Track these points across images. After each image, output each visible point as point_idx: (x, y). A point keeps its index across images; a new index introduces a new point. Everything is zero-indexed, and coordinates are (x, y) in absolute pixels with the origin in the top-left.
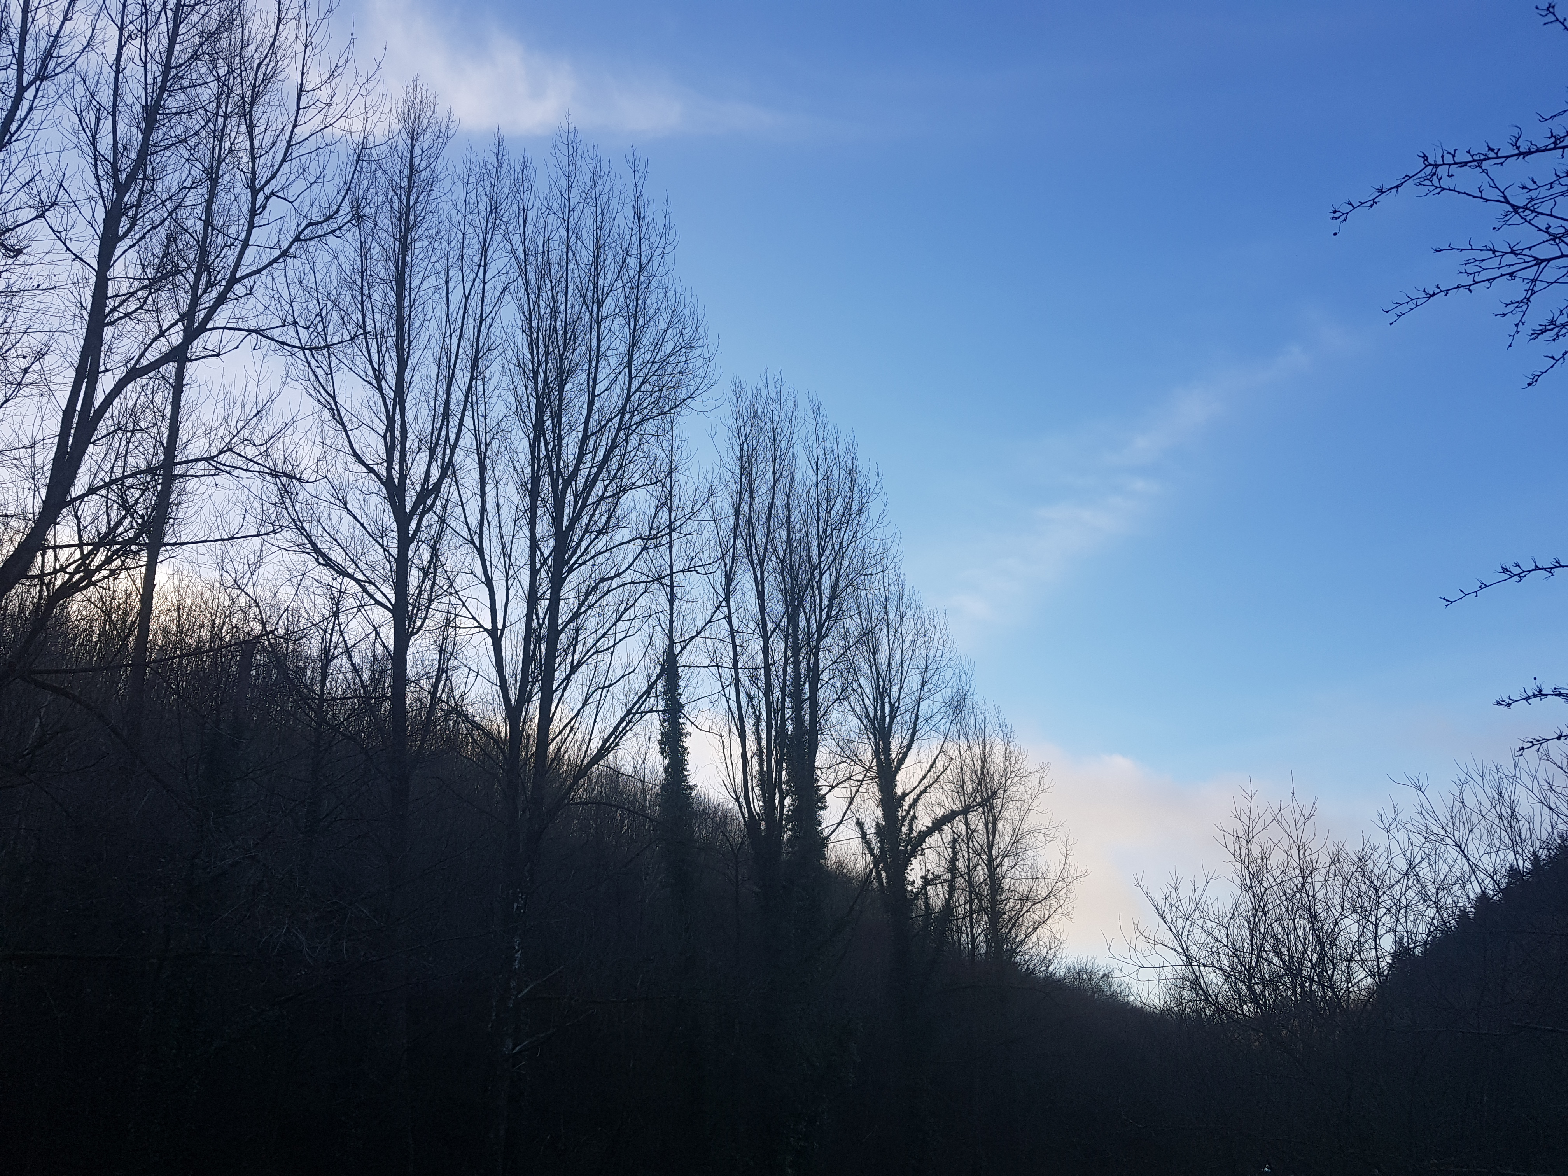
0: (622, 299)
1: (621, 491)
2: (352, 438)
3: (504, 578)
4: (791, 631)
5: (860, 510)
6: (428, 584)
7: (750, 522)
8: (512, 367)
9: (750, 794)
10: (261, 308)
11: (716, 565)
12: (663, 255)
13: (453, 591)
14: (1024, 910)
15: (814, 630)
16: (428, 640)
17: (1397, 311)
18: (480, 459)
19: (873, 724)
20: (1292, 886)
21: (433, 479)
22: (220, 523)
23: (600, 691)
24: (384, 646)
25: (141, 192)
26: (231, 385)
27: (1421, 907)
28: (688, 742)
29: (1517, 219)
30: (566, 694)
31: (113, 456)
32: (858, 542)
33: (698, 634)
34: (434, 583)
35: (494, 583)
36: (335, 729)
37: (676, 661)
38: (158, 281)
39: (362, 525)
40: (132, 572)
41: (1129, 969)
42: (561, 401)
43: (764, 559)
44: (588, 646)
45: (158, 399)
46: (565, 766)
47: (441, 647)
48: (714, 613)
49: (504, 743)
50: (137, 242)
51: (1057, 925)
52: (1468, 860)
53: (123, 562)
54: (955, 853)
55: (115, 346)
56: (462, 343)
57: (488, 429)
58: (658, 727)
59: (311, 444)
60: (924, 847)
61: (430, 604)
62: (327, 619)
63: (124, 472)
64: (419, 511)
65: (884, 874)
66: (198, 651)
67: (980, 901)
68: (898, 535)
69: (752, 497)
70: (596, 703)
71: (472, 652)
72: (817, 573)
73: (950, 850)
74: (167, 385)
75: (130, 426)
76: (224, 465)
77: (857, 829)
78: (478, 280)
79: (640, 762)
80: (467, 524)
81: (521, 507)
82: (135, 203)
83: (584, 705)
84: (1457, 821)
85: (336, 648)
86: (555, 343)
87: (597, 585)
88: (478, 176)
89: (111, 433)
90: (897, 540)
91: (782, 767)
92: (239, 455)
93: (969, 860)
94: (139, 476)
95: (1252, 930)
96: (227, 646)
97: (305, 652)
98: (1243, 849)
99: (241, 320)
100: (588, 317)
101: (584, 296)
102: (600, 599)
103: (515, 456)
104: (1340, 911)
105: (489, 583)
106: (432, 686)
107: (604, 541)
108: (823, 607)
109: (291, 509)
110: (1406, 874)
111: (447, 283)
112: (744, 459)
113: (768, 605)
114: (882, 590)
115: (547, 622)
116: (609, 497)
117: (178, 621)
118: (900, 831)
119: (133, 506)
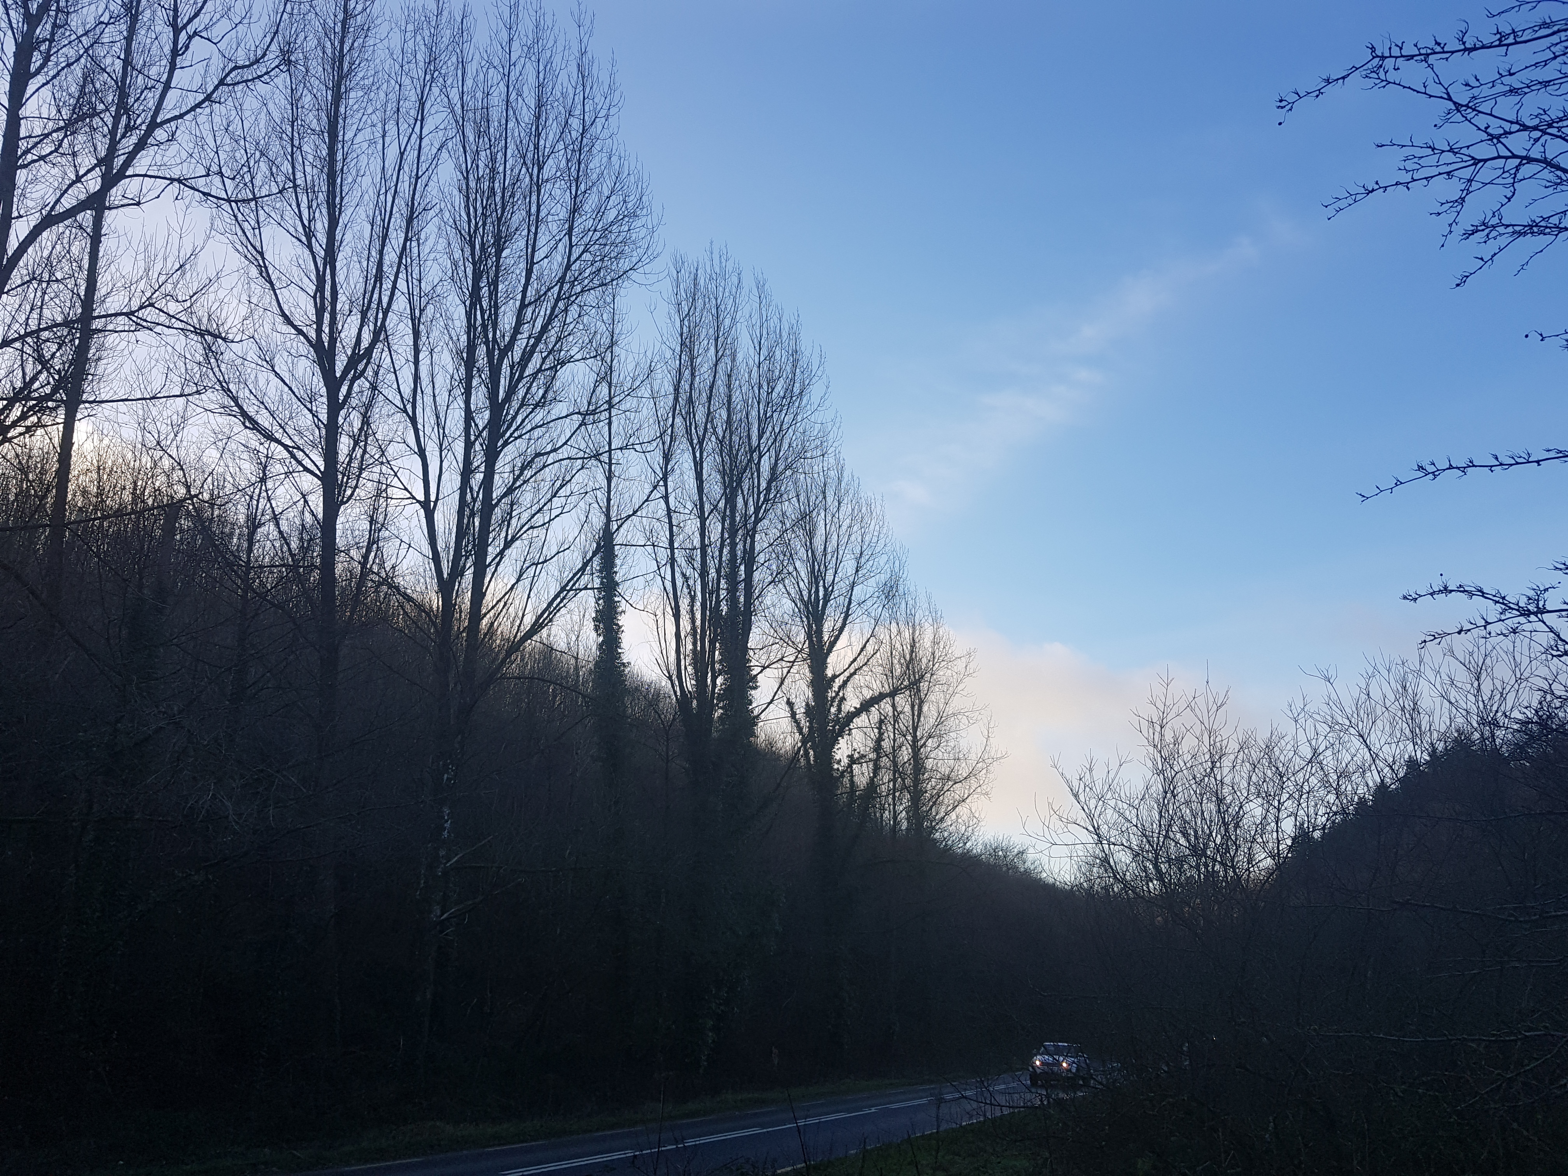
0: (564, 162)
1: (558, 364)
2: (280, 297)
3: (437, 449)
4: (728, 513)
5: (801, 393)
6: (359, 452)
7: (690, 401)
8: (449, 228)
9: (683, 672)
10: (184, 155)
11: (655, 444)
12: (607, 117)
13: (385, 461)
14: (945, 789)
15: (751, 512)
16: (358, 510)
17: (1336, 206)
18: (414, 325)
19: (807, 607)
20: (1202, 770)
21: (365, 344)
22: (141, 382)
23: (534, 567)
24: (313, 515)
25: (55, 26)
26: (152, 237)
27: (1322, 792)
28: (622, 620)
29: (1458, 117)
30: (500, 569)
31: (28, 308)
32: (798, 425)
33: (635, 512)
34: (365, 452)
35: (427, 453)
36: (263, 596)
37: (612, 540)
38: (74, 123)
39: (290, 389)
40: (49, 429)
41: (1042, 846)
42: (498, 267)
43: (703, 440)
44: (523, 521)
45: (75, 250)
46: (498, 642)
47: (372, 517)
48: (652, 492)
49: (436, 617)
50: (51, 80)
51: (976, 804)
52: (1370, 750)
53: (39, 419)
54: (881, 734)
55: (28, 190)
56: (396, 201)
57: (423, 294)
58: (593, 604)
59: (236, 302)
60: (851, 727)
61: (361, 473)
62: (253, 484)
63: (39, 324)
64: (350, 376)
65: (811, 752)
66: (120, 513)
67: (903, 780)
68: (838, 419)
69: (693, 375)
70: (530, 579)
71: (404, 524)
72: (755, 456)
73: (876, 731)
74: (85, 235)
75: (46, 276)
76: (146, 321)
77: (787, 709)
78: (414, 136)
79: (574, 638)
80: (400, 392)
81: (456, 376)
82: (48, 37)
83: (518, 580)
84: (1362, 712)
85: (263, 515)
86: (493, 206)
87: (533, 459)
88: (416, 23)
89: (25, 283)
90: (837, 425)
91: (715, 647)
92: (161, 310)
93: (894, 740)
94: (55, 329)
95: (1161, 812)
96: (150, 510)
97: (231, 518)
98: (1157, 734)
99: (162, 168)
100: (527, 179)
101: (524, 157)
102: (536, 474)
103: (450, 323)
104: (1246, 795)
105: (422, 453)
106: (362, 557)
107: (540, 416)
108: (761, 489)
109: (216, 369)
110: (1310, 762)
111: (384, 136)
112: (685, 335)
113: (706, 486)
114: (821, 474)
115: (481, 496)
116: (547, 369)
117: (99, 483)
118: (829, 711)
119: (49, 360)
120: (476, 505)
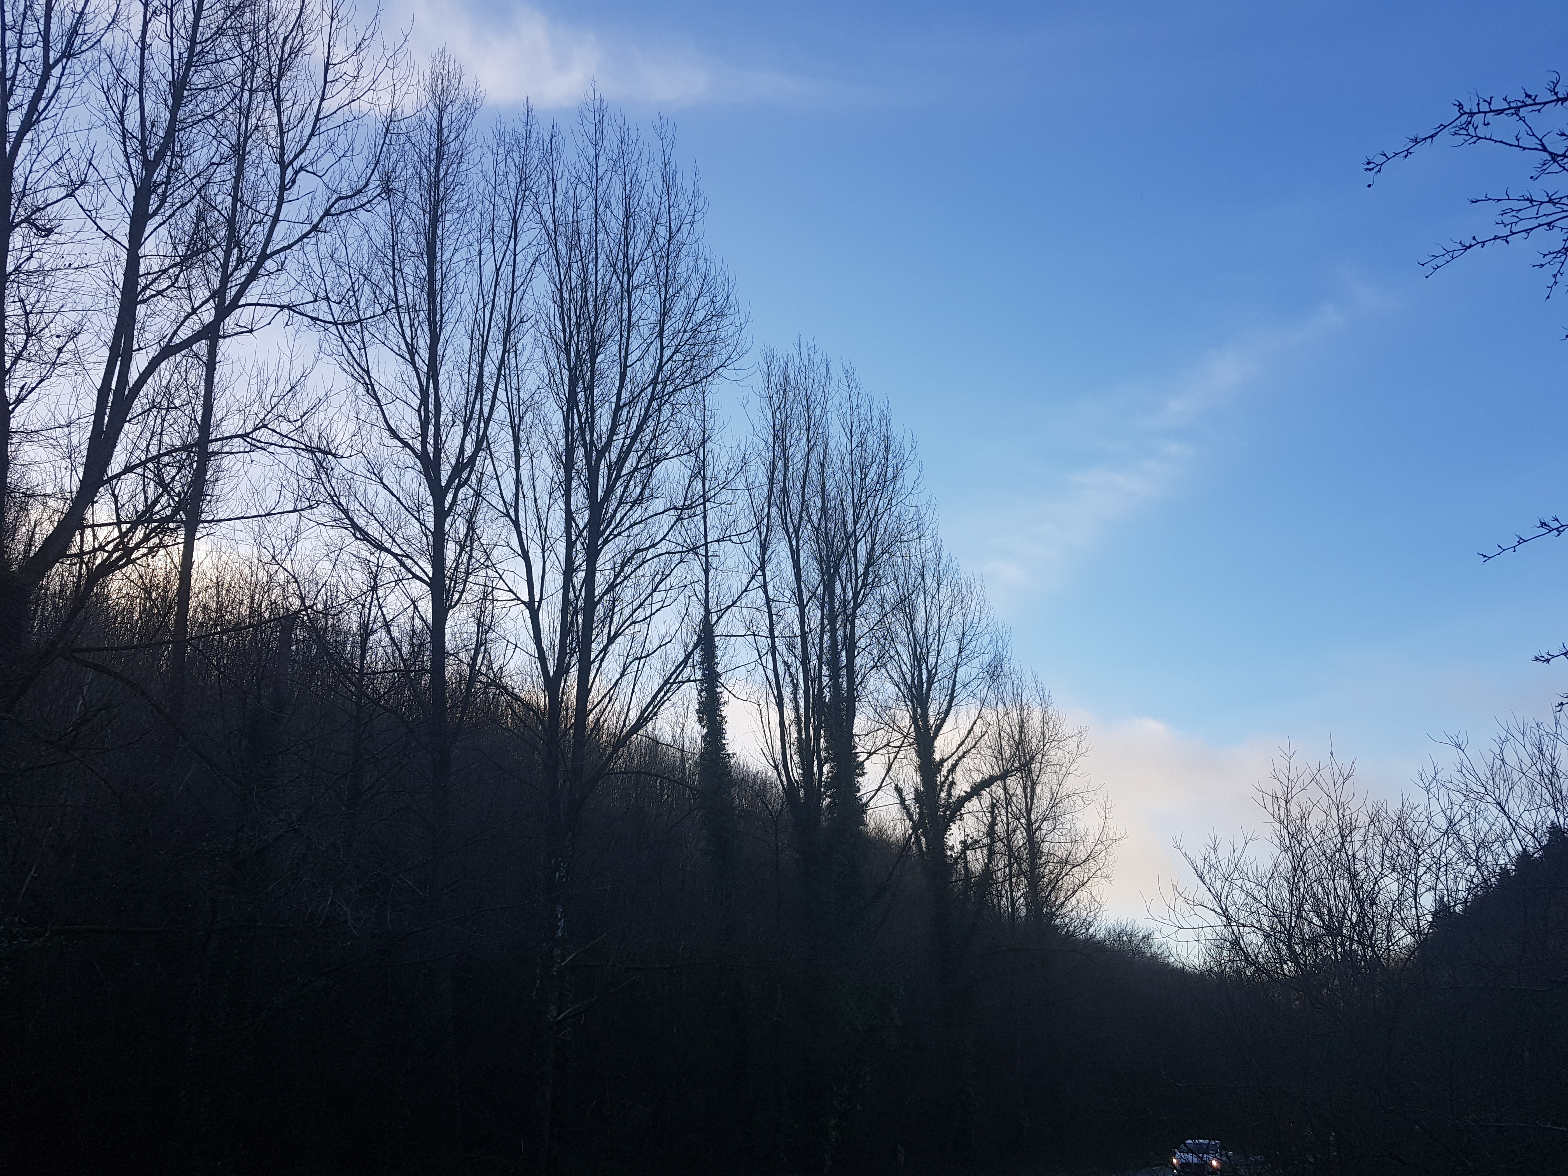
0: (652, 268)
1: (654, 462)
2: (386, 412)
3: (540, 550)
4: (827, 600)
5: (895, 477)
6: (465, 557)
7: (784, 491)
8: (545, 339)
9: (789, 761)
10: (293, 283)
11: (751, 534)
12: (692, 223)
13: (490, 564)
14: (1064, 873)
15: (850, 598)
16: (466, 613)
17: (1433, 264)
18: (514, 432)
19: (910, 690)
20: (1332, 845)
21: (468, 453)
22: (256, 500)
23: (637, 661)
24: (423, 620)
25: (170, 169)
26: (264, 361)
27: (1461, 865)
28: (725, 711)
29: (1555, 167)
30: (604, 665)
31: (149, 435)
32: (893, 509)
33: (734, 603)
34: (471, 557)
35: (530, 555)
36: (376, 702)
37: (712, 631)
38: (189, 258)
39: (398, 499)
40: (169, 549)
41: (1168, 930)
42: (593, 372)
43: (799, 528)
44: (625, 616)
45: (192, 378)
46: (605, 737)
47: (479, 620)
48: (750, 582)
49: (543, 714)
50: (167, 220)
51: (1096, 887)
52: (1509, 818)
53: (161, 540)
54: (994, 818)
55: (148, 324)
56: (494, 316)
57: (521, 402)
58: (696, 696)
59: (345, 419)
60: (963, 812)
61: (467, 578)
62: (365, 593)
63: (159, 450)
64: (455, 484)
65: (923, 840)
66: (237, 627)
67: (1019, 865)
68: (933, 501)
69: (786, 465)
70: (634, 674)
71: (510, 625)
72: (852, 540)
73: (988, 815)
74: (201, 363)
75: (165, 404)
76: (259, 441)
77: (896, 795)
78: (508, 252)
79: (679, 731)
80: (502, 497)
81: (556, 479)
82: (165, 180)
83: (622, 675)
84: (1497, 779)
85: (374, 622)
86: (586, 314)
87: (633, 555)
88: (507, 146)
89: (146, 411)
90: (933, 507)
91: (819, 735)
92: (274, 431)
93: (1008, 824)
94: (174, 454)
95: (1292, 890)
96: (266, 622)
97: (345, 627)
98: (1282, 810)
99: (273, 296)
100: (618, 287)
101: (614, 266)
102: (636, 569)
103: (549, 428)
104: (1380, 870)
105: (525, 555)
106: (471, 659)
107: (638, 512)
108: (859, 575)
109: (327, 485)
110: (1446, 832)
111: (480, 254)
112: (777, 428)
113: (803, 573)
114: (919, 556)
115: (583, 594)
116: (643, 468)
117: (218, 598)
118: (939, 797)
119: (169, 483)
120: (579, 604)
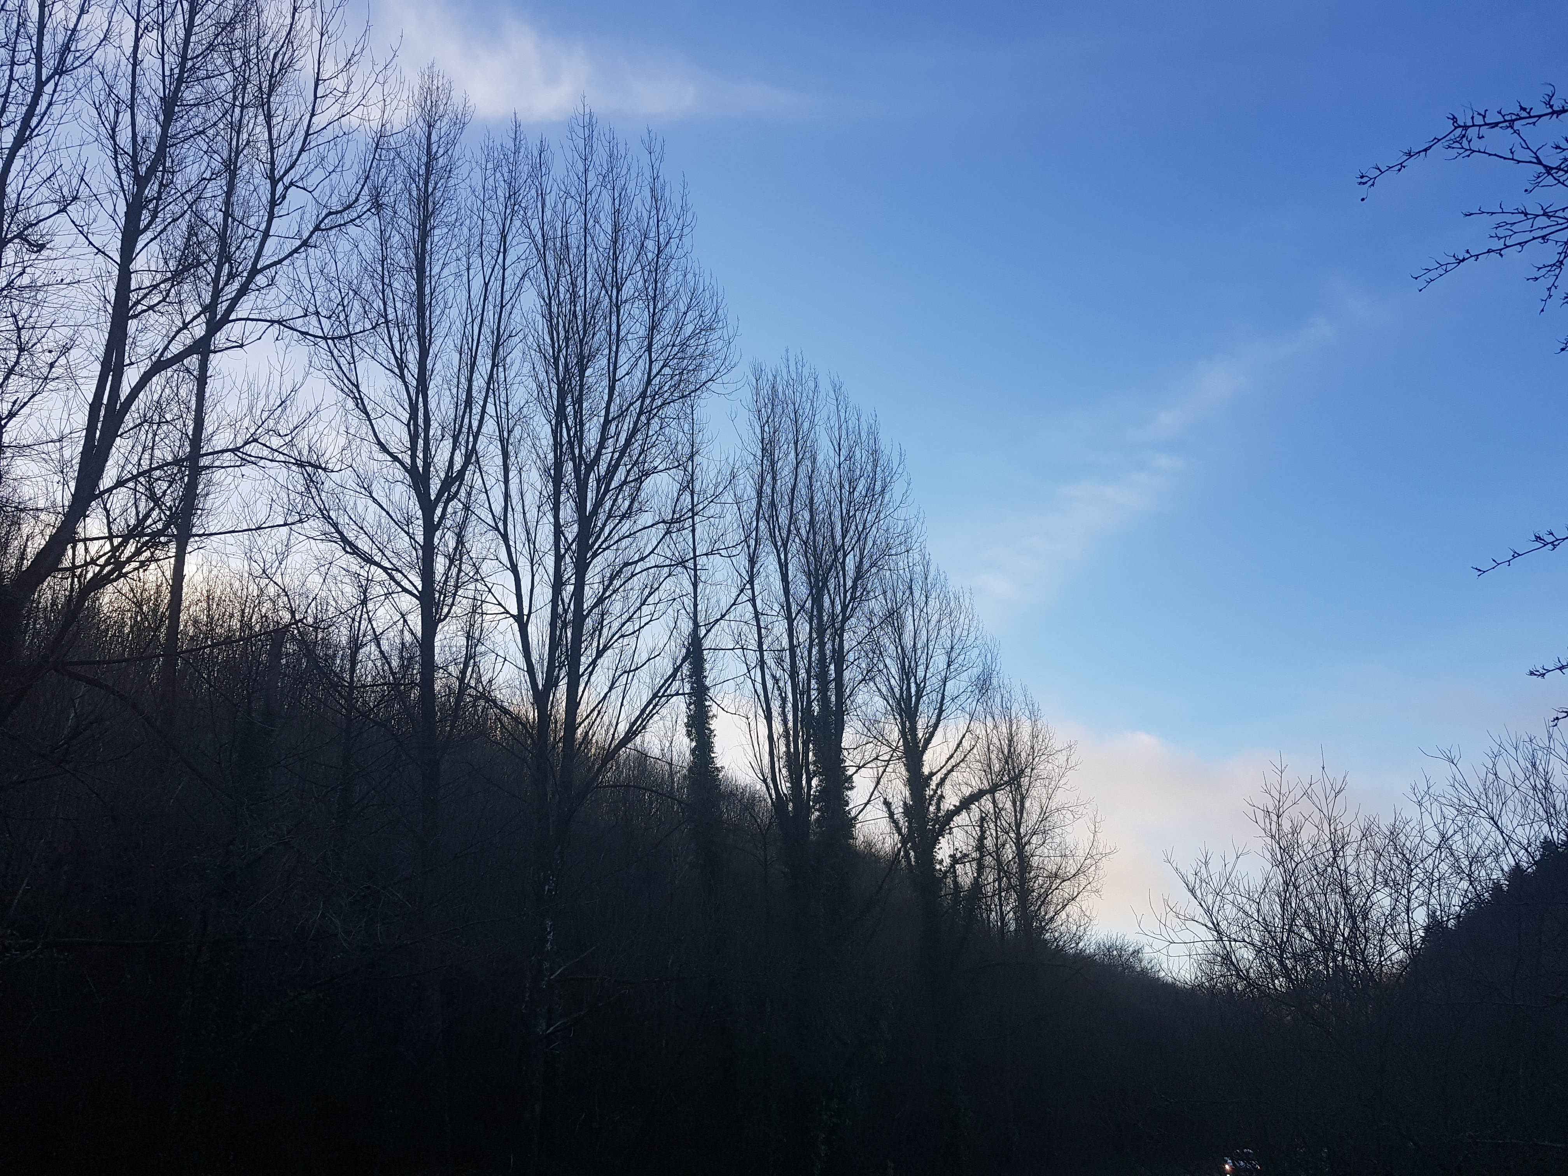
0: (641, 282)
1: (643, 475)
2: (375, 426)
3: (529, 564)
4: (815, 613)
5: (883, 491)
6: (454, 571)
7: (773, 504)
8: (533, 352)
9: (777, 775)
10: (283, 298)
11: (739, 548)
12: (681, 237)
13: (479, 578)
14: (1053, 887)
15: (838, 612)
16: (455, 627)
17: (1427, 277)
18: (502, 446)
19: (899, 704)
20: (1324, 860)
21: (457, 467)
22: (247, 513)
23: (626, 675)
24: (412, 633)
25: (161, 184)
26: (254, 376)
27: (1454, 879)
28: (714, 724)
29: (1550, 180)
30: (593, 678)
31: (140, 449)
32: (881, 522)
33: (723, 616)
34: (460, 570)
35: (519, 569)
36: (365, 715)
37: (701, 645)
38: (180, 273)
39: (388, 513)
40: (160, 563)
41: (1159, 944)
42: (582, 386)
43: (787, 541)
44: (614, 630)
45: (183, 392)
46: (593, 750)
47: (468, 633)
48: (739, 595)
49: (532, 728)
50: (159, 235)
51: (1086, 902)
52: (1502, 832)
53: (152, 553)
54: (983, 832)
55: (139, 339)
56: (482, 331)
57: (510, 416)
58: (685, 710)
59: (335, 433)
60: (952, 825)
61: (456, 591)
62: (355, 607)
63: (151, 464)
64: (444, 498)
65: (912, 853)
66: (228, 641)
67: (1009, 879)
68: (922, 514)
69: (774, 479)
70: (622, 687)
71: (499, 638)
72: (840, 555)
73: (978, 829)
74: (192, 377)
75: (156, 418)
76: (250, 456)
77: (885, 809)
78: (497, 267)
79: (667, 745)
80: (491, 511)
81: (545, 493)
82: (156, 195)
83: (611, 689)
84: (1490, 793)
85: (364, 636)
86: (575, 328)
87: (621, 569)
88: (496, 161)
89: (137, 426)
90: (921, 521)
91: (808, 748)
92: (265, 445)
93: (997, 838)
94: (165, 468)
95: (1283, 905)
96: (257, 635)
97: (335, 640)
98: (1274, 824)
99: (263, 311)
100: (607, 301)
101: (603, 280)
102: (624, 583)
103: (537, 442)
104: (1372, 885)
105: (514, 569)
106: (460, 672)
107: (627, 526)
108: (847, 588)
109: (317, 499)
110: (1439, 847)
111: (468, 269)
112: (765, 441)
113: (792, 587)
114: (907, 570)
115: (572, 606)
116: (632, 481)
117: (208, 612)
118: (928, 810)
119: (161, 497)
120: (568, 617)
